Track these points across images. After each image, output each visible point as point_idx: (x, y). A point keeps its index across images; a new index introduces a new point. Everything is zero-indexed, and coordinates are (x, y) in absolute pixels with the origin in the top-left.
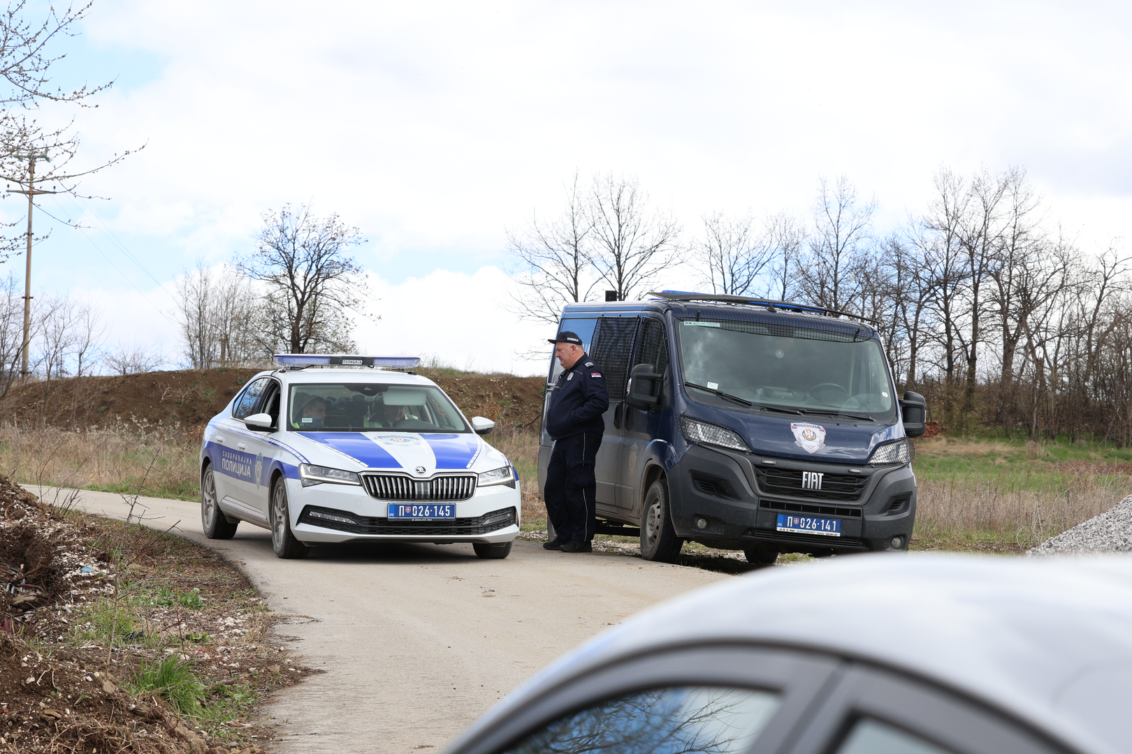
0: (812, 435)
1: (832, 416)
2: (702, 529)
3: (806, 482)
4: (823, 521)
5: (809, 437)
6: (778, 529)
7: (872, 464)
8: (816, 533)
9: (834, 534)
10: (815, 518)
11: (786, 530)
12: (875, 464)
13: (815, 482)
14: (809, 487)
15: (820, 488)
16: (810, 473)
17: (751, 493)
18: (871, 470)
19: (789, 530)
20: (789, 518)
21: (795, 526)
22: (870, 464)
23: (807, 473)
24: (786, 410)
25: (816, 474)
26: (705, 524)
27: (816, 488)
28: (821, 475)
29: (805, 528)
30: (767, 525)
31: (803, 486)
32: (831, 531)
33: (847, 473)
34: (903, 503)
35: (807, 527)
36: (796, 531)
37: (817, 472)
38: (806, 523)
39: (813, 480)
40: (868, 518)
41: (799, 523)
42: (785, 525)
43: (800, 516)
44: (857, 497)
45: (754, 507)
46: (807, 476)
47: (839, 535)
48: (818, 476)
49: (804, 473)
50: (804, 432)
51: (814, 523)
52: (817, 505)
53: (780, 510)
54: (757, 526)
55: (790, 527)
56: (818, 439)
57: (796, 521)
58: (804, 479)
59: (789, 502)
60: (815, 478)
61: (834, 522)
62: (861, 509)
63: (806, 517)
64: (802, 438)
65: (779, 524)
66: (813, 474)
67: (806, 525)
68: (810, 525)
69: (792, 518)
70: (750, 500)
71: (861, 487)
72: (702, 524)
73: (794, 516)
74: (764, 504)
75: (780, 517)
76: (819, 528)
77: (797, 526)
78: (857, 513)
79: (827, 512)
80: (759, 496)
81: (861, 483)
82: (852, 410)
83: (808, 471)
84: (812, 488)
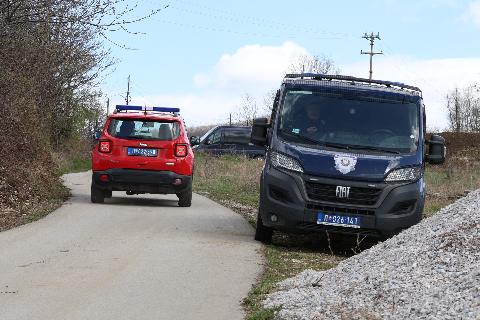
0: (347, 162)
1: (369, 150)
2: (274, 222)
3: (339, 193)
4: (348, 218)
5: (345, 164)
6: (318, 223)
7: (386, 181)
8: (343, 225)
9: (355, 226)
10: (343, 216)
11: (323, 223)
12: (388, 182)
13: (344, 193)
14: (340, 196)
15: (348, 197)
16: (341, 187)
17: (301, 199)
18: (384, 185)
19: (325, 223)
20: (325, 215)
21: (329, 221)
22: (385, 181)
23: (339, 187)
24: (340, 146)
25: (345, 187)
26: (276, 219)
27: (345, 196)
28: (349, 188)
29: (336, 222)
30: (311, 220)
31: (336, 195)
32: (354, 224)
33: (366, 187)
34: (411, 207)
35: (338, 222)
36: (330, 224)
37: (346, 187)
38: (337, 219)
39: (343, 191)
40: (379, 216)
41: (332, 219)
42: (323, 220)
43: (333, 215)
44: (373, 203)
45: (302, 208)
46: (339, 189)
47: (359, 227)
48: (347, 189)
49: (338, 187)
50: (342, 160)
51: (342, 219)
52: (345, 207)
53: (320, 211)
54: (305, 220)
55: (326, 222)
56: (350, 165)
57: (330, 218)
58: (337, 191)
59: (326, 205)
60: (344, 190)
61: (356, 219)
62: (375, 210)
63: (337, 215)
64: (340, 164)
65: (319, 220)
66: (343, 187)
67: (337, 220)
68: (340, 221)
69: (327, 216)
70: (300, 203)
71: (377, 196)
72: (274, 219)
73: (329, 214)
74: (309, 206)
75: (320, 215)
76: (345, 222)
77: (331, 221)
78: (372, 213)
79: (351, 212)
80: (307, 201)
81: (376, 194)
82: (386, 147)
83: (340, 186)
84: (342, 196)
